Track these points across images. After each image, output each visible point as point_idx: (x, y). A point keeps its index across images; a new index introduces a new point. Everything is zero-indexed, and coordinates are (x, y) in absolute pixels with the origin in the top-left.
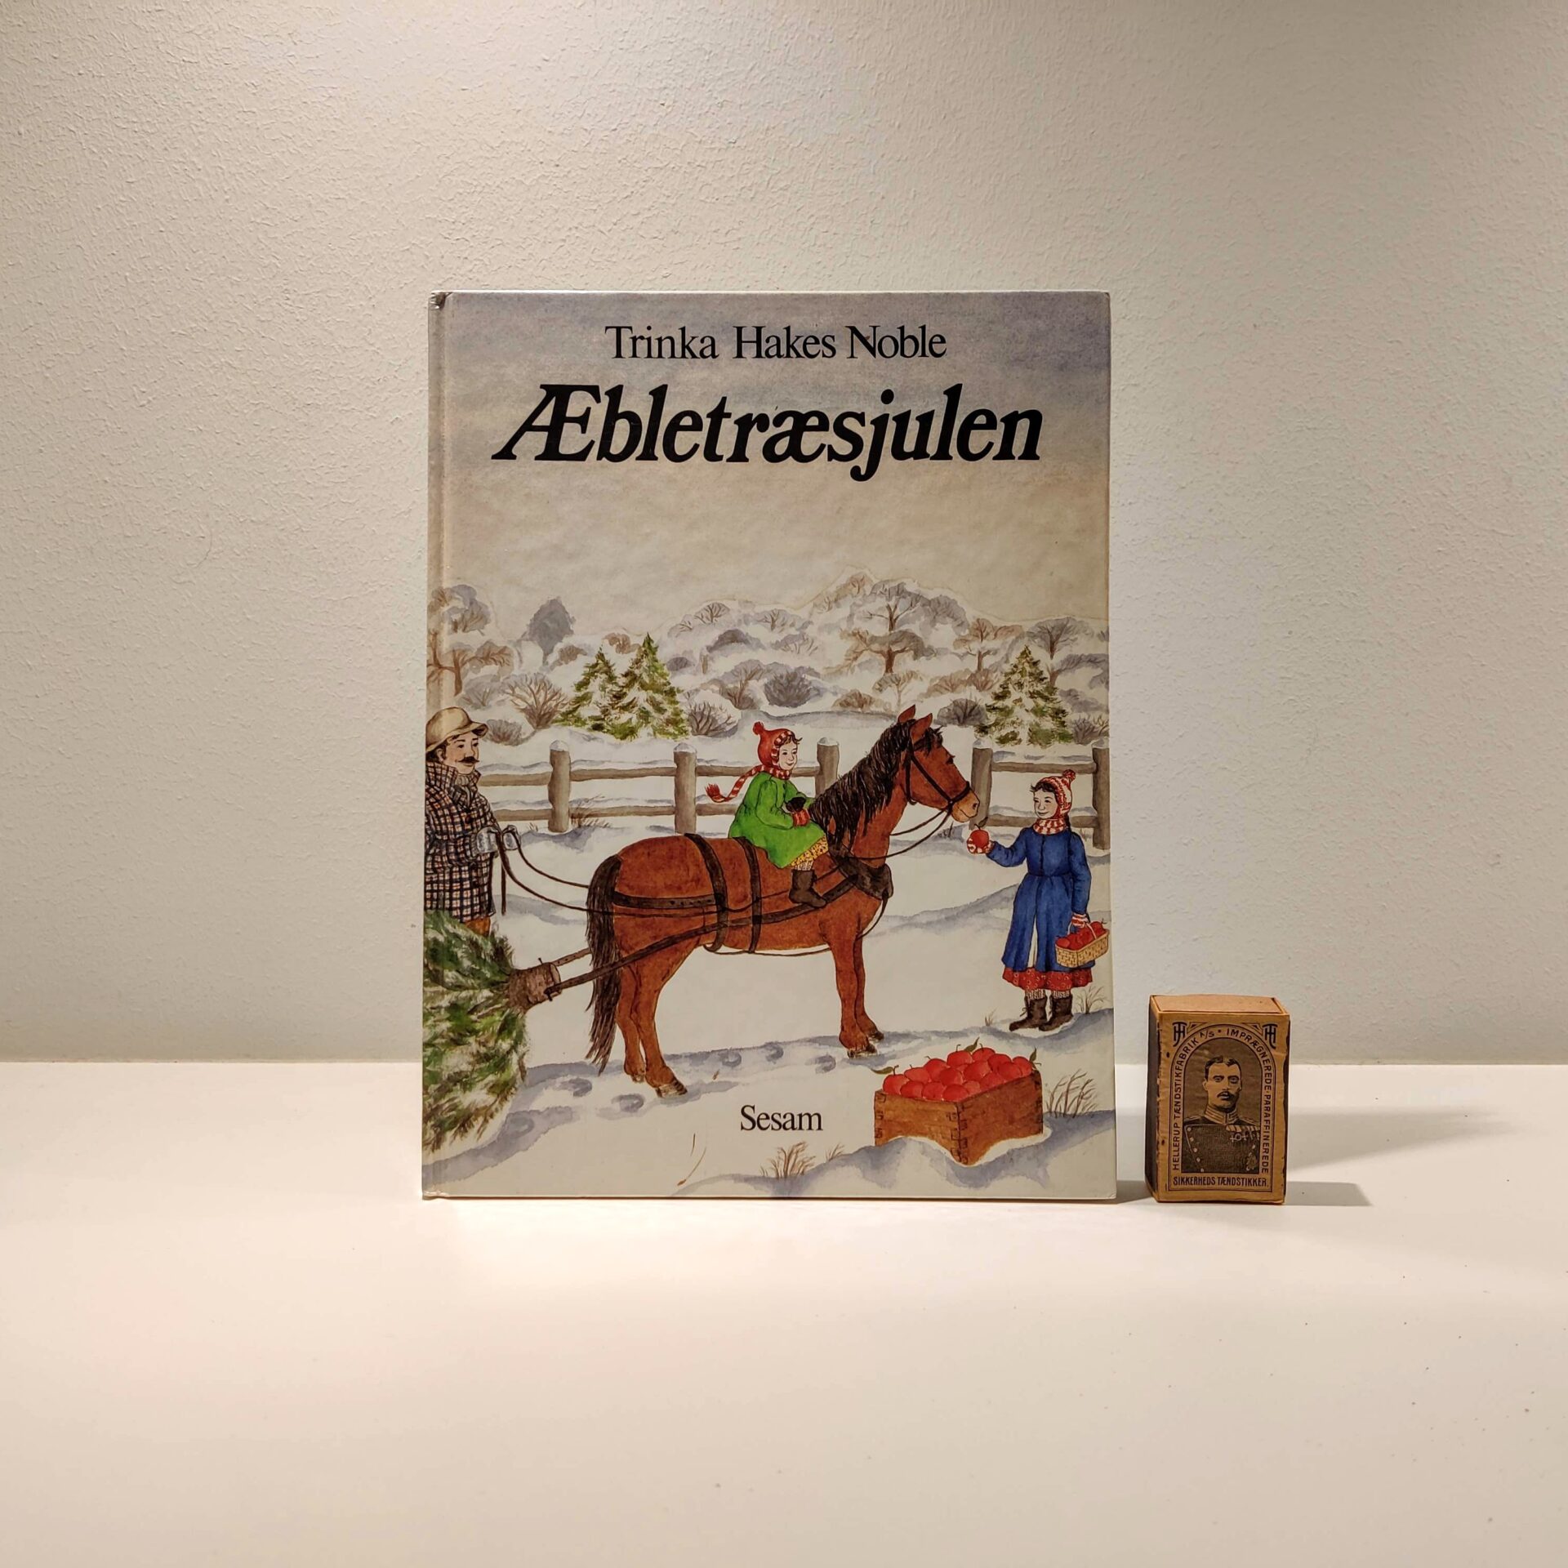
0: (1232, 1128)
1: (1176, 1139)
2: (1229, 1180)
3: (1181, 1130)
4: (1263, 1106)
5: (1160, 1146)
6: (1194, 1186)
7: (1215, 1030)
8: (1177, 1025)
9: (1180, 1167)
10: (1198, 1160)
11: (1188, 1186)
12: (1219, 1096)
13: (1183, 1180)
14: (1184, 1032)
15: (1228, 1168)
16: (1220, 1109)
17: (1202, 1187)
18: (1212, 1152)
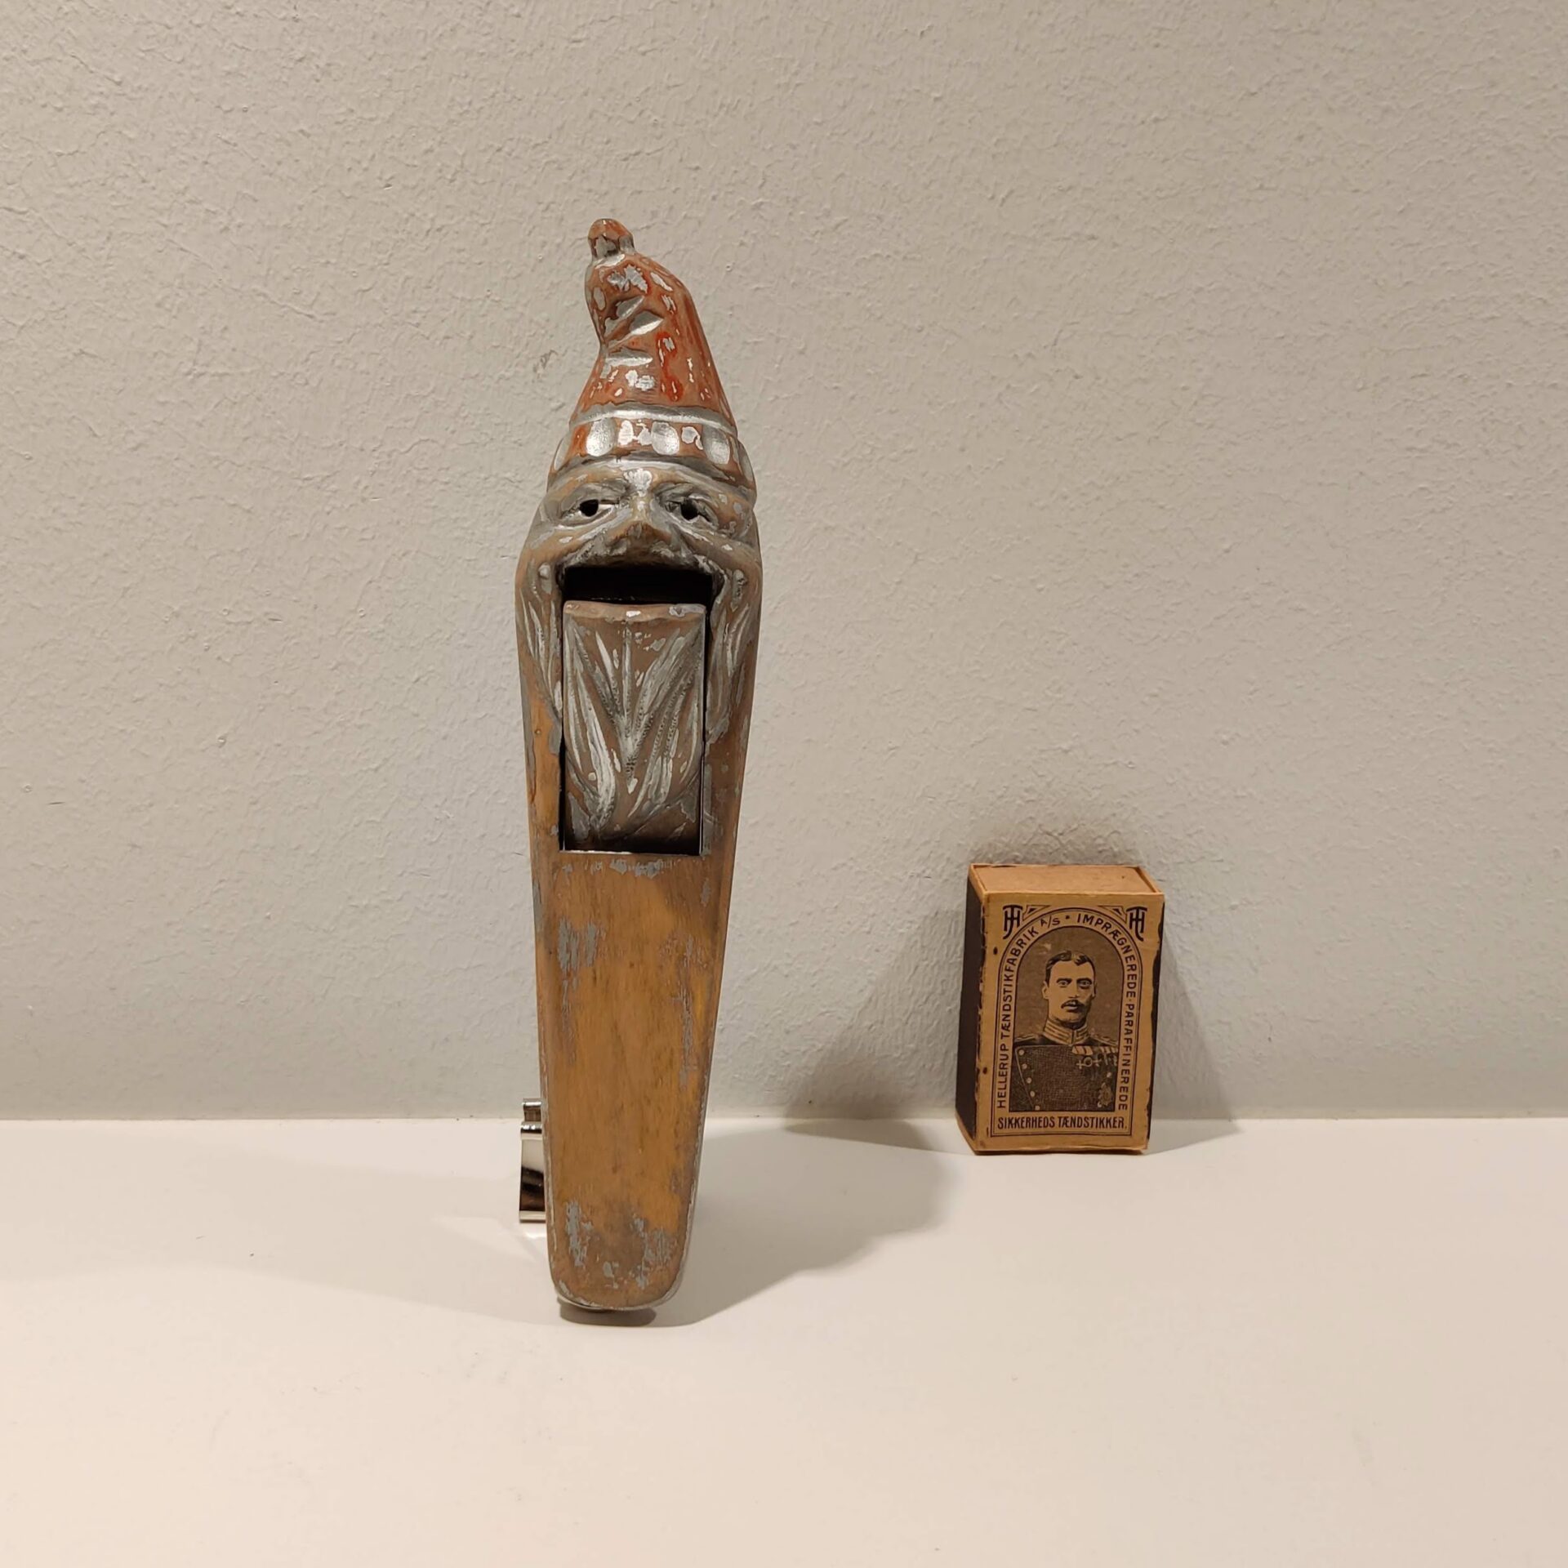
0: (1081, 1050)
1: (1003, 1067)
2: (1073, 1120)
3: (1010, 1053)
4: (1124, 1019)
5: (981, 1075)
6: (1023, 1131)
7: (1061, 916)
8: (1009, 910)
9: (1006, 1104)
10: (1033, 1094)
11: (1017, 1130)
12: (1062, 1007)
13: (1010, 1122)
14: (1018, 919)
15: (1072, 1104)
16: (1064, 1024)
17: (1038, 1130)
18: (1051, 1083)
